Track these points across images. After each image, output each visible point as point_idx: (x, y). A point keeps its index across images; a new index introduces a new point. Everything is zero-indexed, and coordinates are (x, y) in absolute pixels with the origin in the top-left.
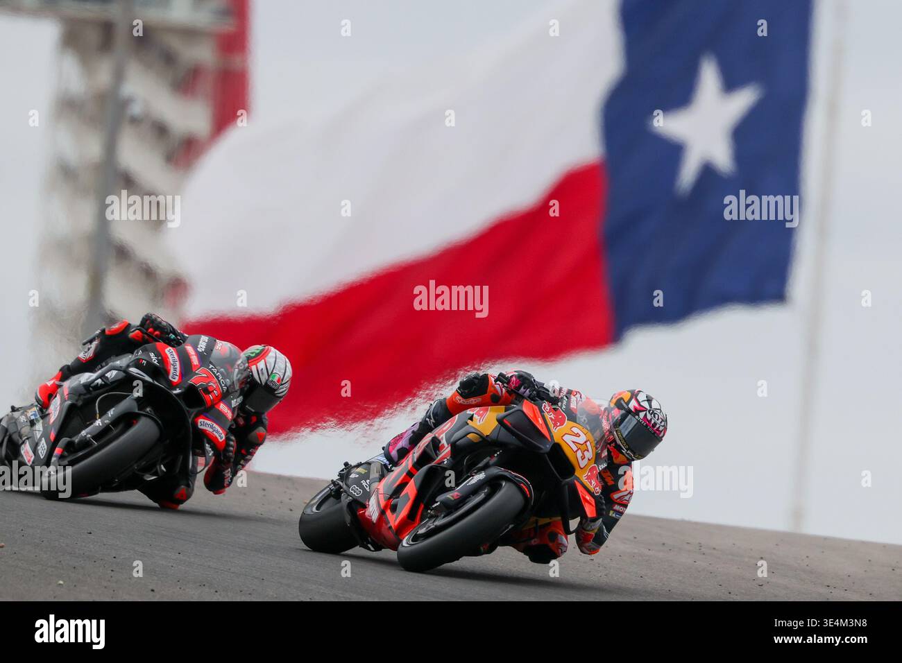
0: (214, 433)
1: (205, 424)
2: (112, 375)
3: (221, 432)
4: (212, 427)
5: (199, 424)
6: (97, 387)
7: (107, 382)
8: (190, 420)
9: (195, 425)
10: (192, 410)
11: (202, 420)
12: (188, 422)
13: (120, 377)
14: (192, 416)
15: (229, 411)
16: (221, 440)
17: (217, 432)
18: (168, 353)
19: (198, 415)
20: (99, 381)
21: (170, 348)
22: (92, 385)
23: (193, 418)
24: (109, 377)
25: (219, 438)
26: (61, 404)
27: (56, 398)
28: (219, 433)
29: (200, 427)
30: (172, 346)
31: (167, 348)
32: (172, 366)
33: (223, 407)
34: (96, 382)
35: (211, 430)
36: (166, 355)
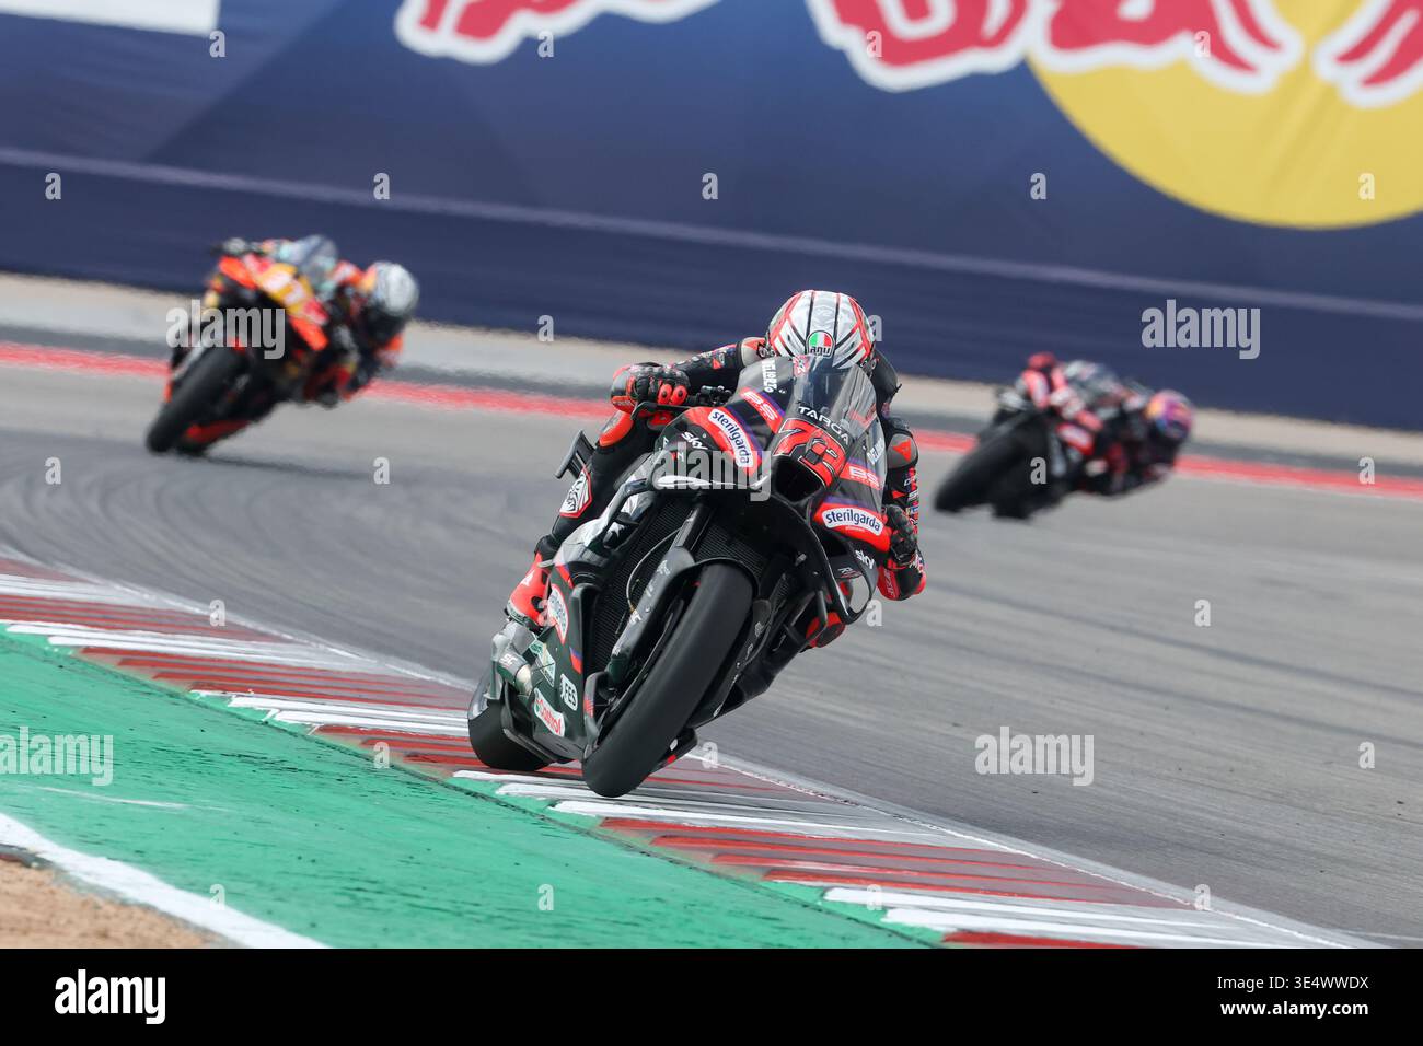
0: (861, 524)
1: (839, 516)
2: (633, 505)
3: (872, 517)
4: (851, 516)
5: (826, 521)
6: (616, 539)
7: (629, 522)
8: (807, 521)
9: (820, 526)
10: (803, 502)
11: (829, 512)
12: (805, 526)
13: (647, 503)
14: (808, 511)
15: (870, 475)
16: (877, 533)
17: (865, 520)
18: (715, 421)
19: (816, 507)
20: (615, 527)
21: (715, 411)
22: (606, 539)
23: (812, 515)
24: (628, 511)
25: (873, 530)
26: (566, 600)
27: (553, 593)
28: (867, 522)
29: (829, 526)
30: (717, 406)
31: (709, 413)
32: (733, 442)
33: (855, 472)
34: (611, 529)
35: (852, 523)
36: (713, 425)
